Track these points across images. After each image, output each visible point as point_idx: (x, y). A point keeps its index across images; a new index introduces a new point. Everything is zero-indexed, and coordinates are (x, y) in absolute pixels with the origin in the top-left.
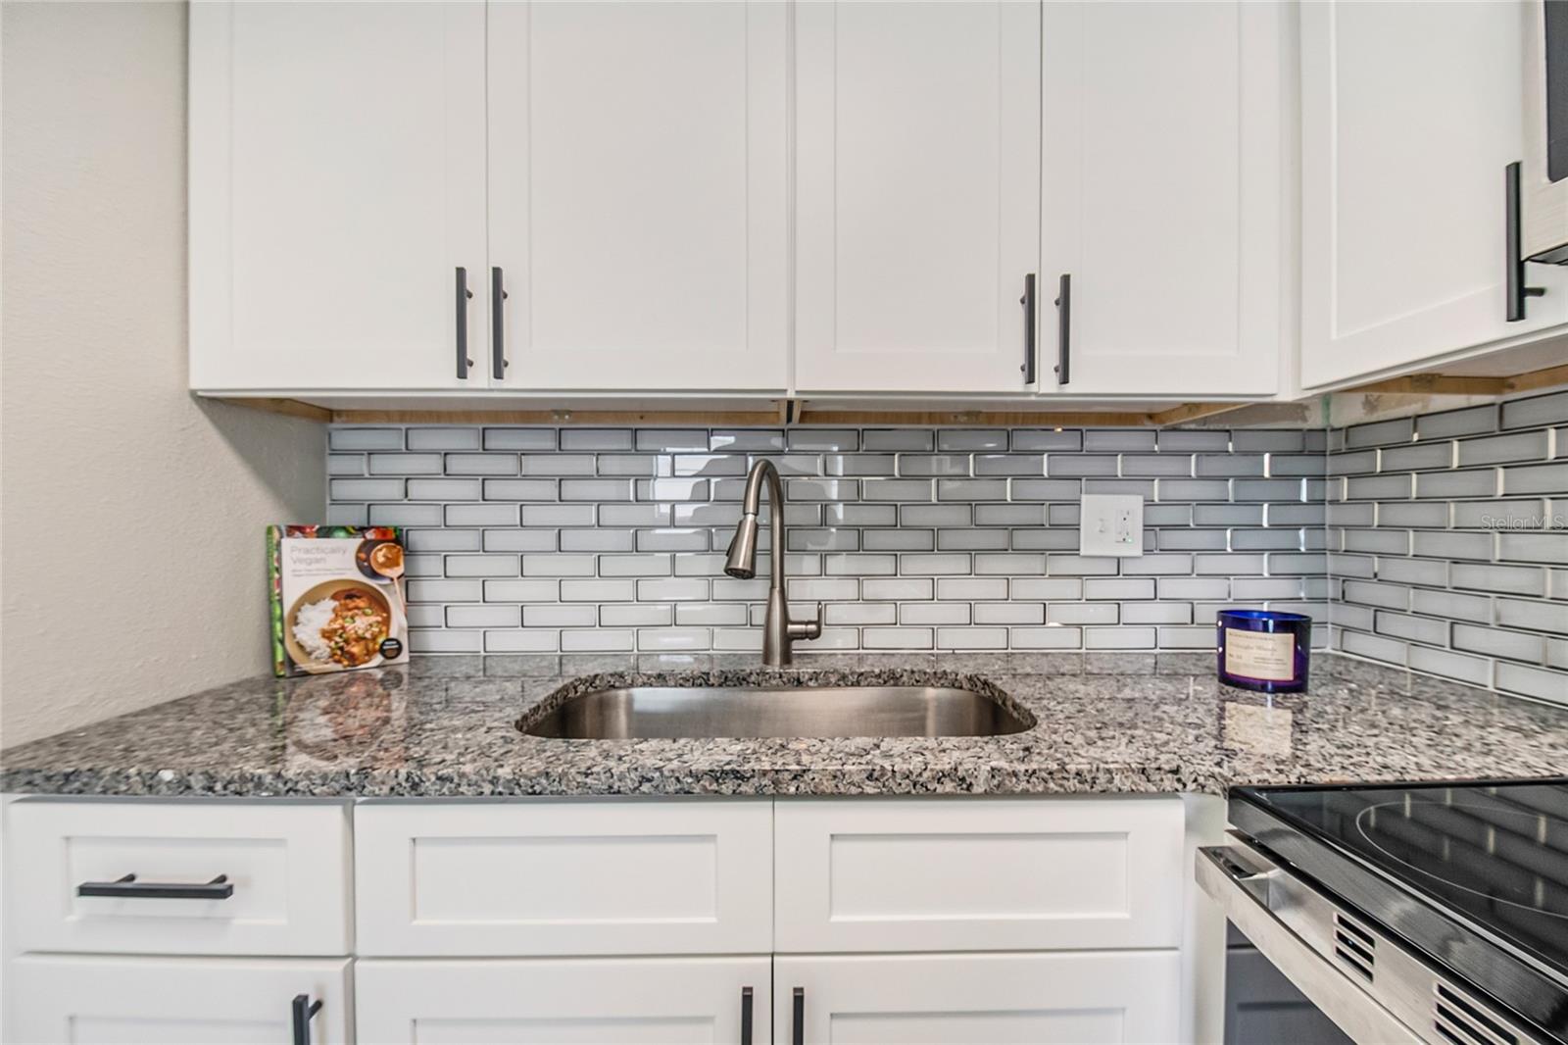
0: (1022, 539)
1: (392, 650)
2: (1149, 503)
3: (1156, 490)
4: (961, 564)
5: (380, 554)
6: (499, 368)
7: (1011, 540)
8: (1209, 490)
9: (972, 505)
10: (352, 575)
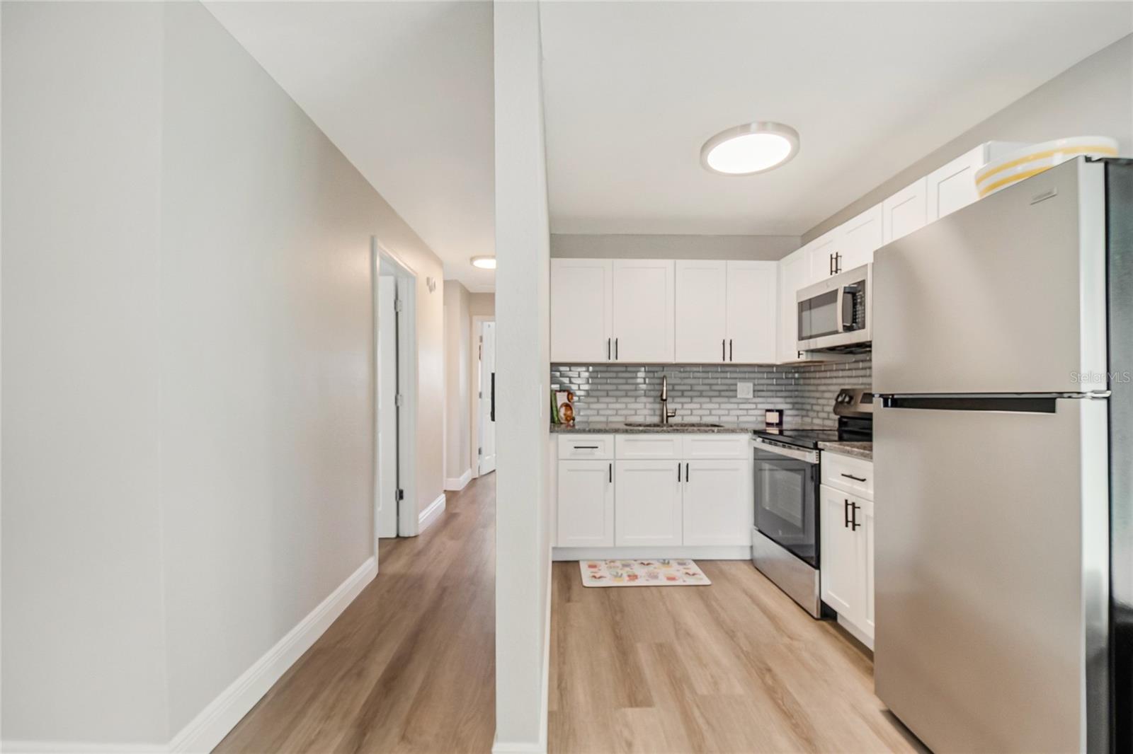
0: (723, 394)
1: (574, 420)
2: (754, 385)
3: (756, 382)
4: (708, 400)
5: (570, 397)
6: (617, 358)
7: (720, 394)
8: (769, 382)
9: (710, 385)
10: (567, 401)
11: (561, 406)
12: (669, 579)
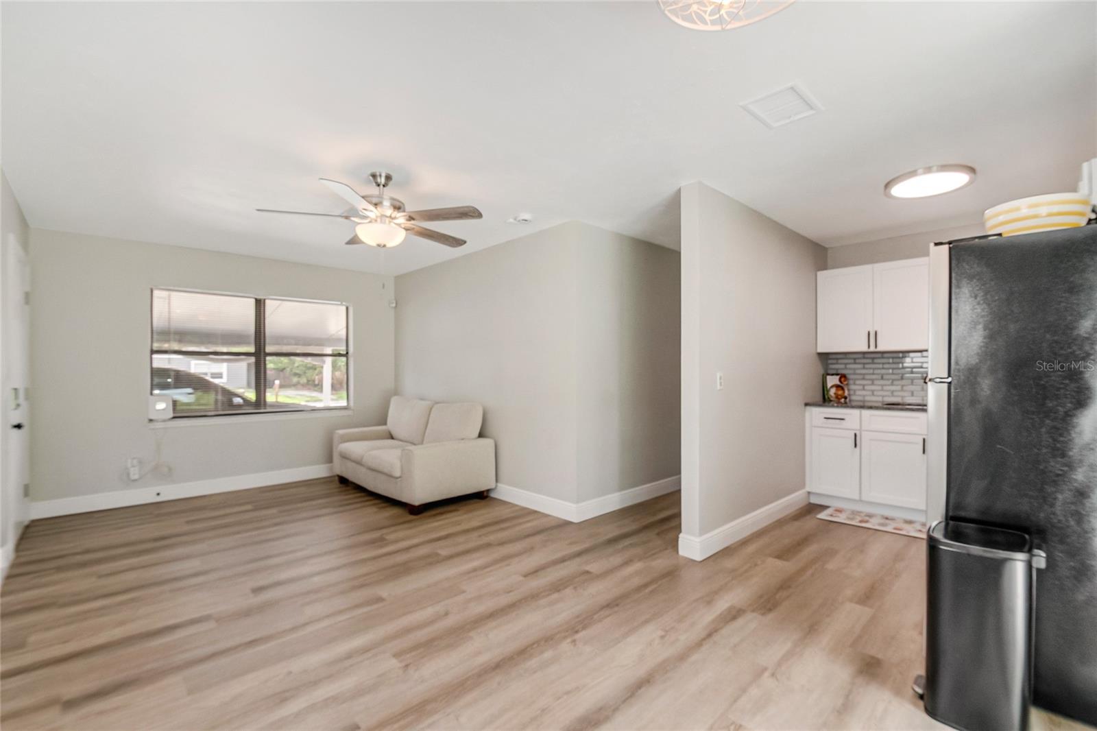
1: (846, 398)
5: (843, 379)
6: (876, 347)
10: (838, 383)
11: (832, 387)
12: (895, 529)
